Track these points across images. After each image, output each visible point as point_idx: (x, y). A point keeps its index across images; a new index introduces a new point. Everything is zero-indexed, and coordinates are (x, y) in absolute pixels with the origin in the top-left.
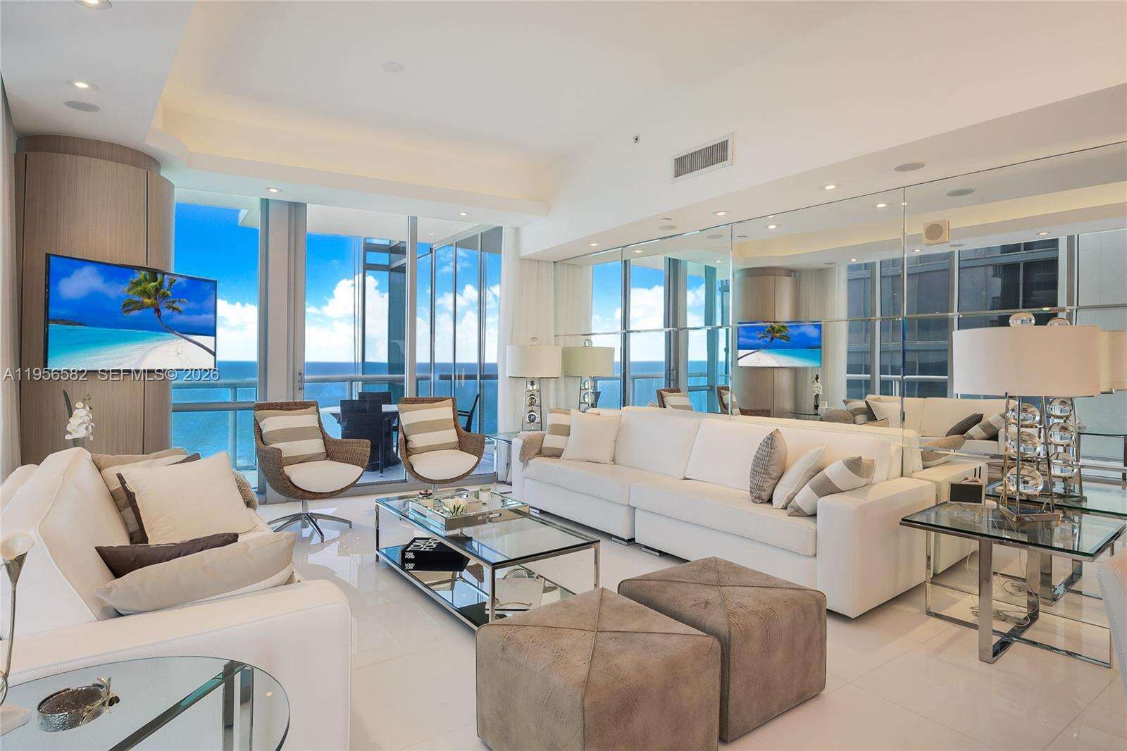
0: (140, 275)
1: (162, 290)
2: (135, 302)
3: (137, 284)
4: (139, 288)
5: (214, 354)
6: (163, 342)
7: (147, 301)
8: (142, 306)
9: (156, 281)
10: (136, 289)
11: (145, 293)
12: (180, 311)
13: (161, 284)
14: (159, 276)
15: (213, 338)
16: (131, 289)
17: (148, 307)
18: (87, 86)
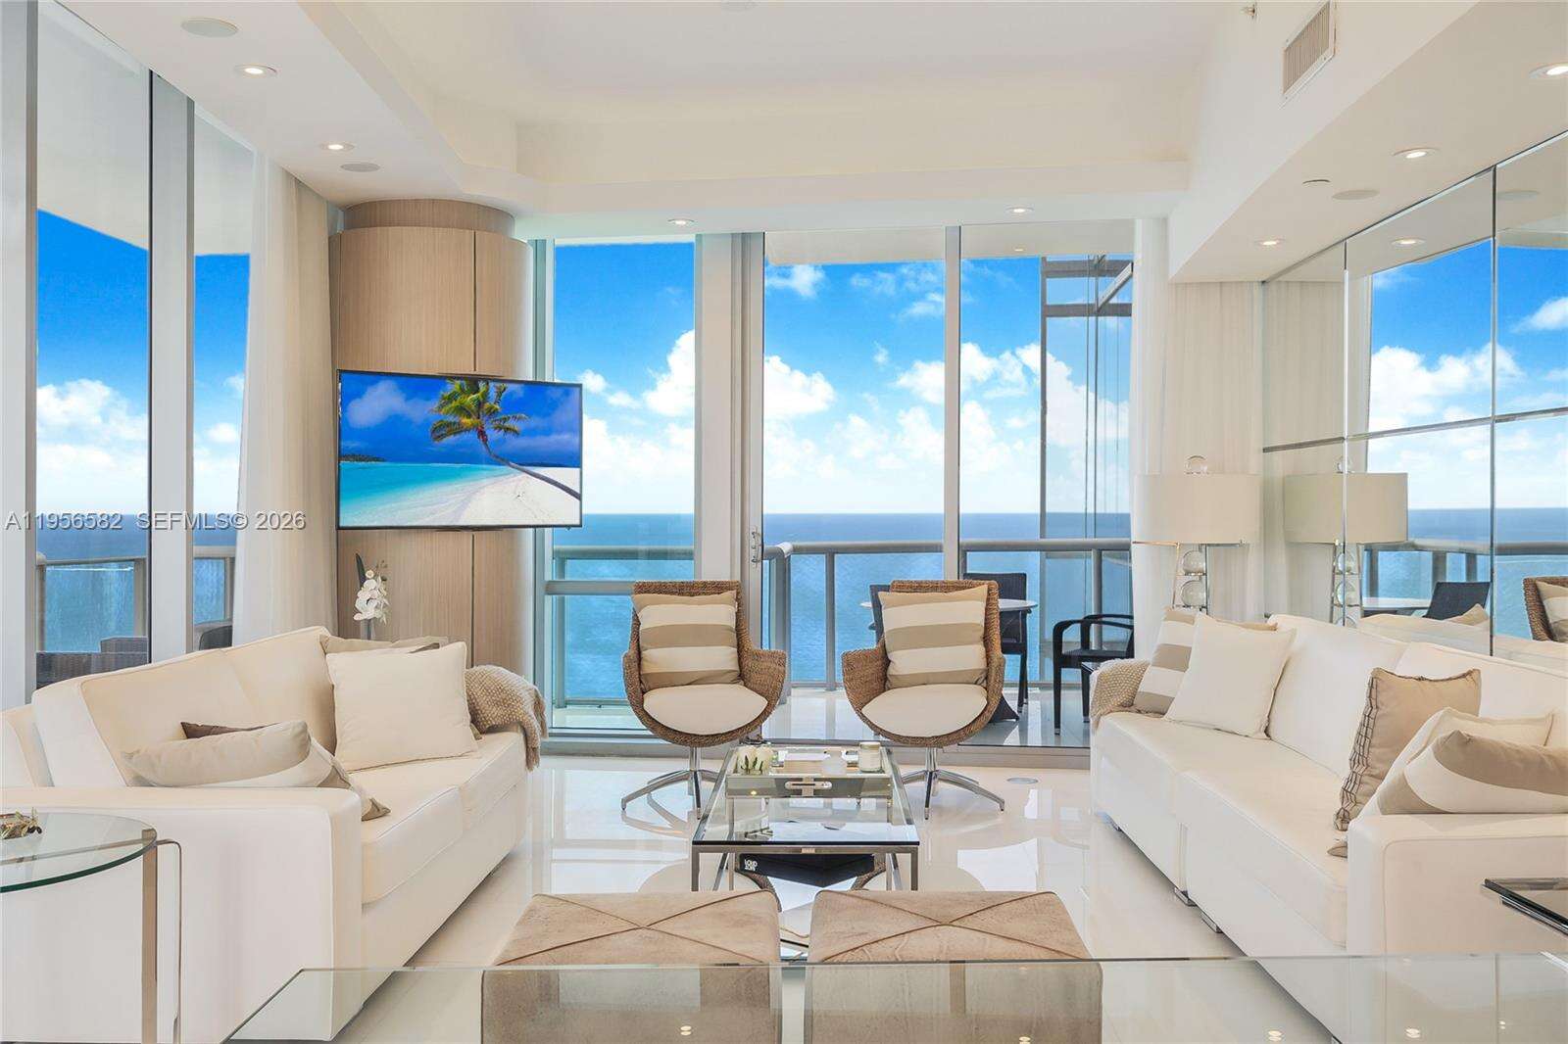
0: (456, 386)
1: (487, 405)
2: (449, 424)
3: (452, 397)
4: (454, 404)
5: (579, 498)
7: (466, 421)
8: (458, 429)
9: (477, 391)
10: (450, 406)
11: (462, 410)
12: (516, 432)
13: (485, 395)
14: (482, 385)
15: (577, 471)
16: (442, 406)
17: (467, 430)
18: (341, 147)
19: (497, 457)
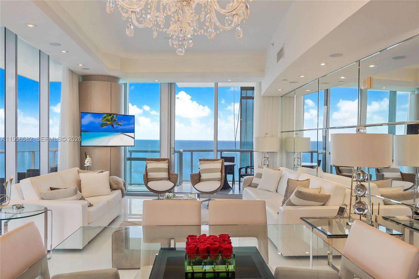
0: (106, 115)
1: (113, 119)
2: (104, 124)
4: (106, 119)
5: (134, 138)
6: (115, 136)
7: (108, 123)
8: (106, 125)
9: (111, 116)
10: (104, 119)
11: (107, 120)
12: (121, 125)
13: (113, 117)
15: (133, 133)
16: (102, 120)
17: (109, 125)
18: (82, 65)
19: (116, 131)
